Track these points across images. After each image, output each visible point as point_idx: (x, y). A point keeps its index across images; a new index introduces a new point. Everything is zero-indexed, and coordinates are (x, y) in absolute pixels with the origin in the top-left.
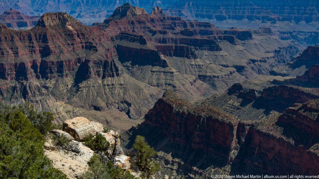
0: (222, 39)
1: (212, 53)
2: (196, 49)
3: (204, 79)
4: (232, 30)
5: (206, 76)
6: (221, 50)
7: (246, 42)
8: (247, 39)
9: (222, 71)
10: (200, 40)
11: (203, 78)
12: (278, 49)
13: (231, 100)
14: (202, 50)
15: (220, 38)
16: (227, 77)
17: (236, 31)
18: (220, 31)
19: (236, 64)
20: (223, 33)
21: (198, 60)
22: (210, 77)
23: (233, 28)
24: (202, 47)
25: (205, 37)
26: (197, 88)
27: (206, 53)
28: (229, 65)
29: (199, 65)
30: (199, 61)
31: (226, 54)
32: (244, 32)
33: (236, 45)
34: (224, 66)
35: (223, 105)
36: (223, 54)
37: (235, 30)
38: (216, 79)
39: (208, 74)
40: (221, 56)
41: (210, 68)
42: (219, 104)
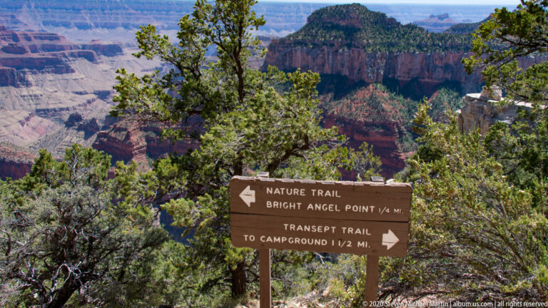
0: (75, 57)
1: (59, 76)
2: (34, 73)
3: (46, 114)
4: (93, 43)
5: (48, 110)
6: (73, 71)
7: (115, 58)
8: (116, 55)
9: (73, 101)
10: (38, 59)
11: (44, 113)
12: (160, 66)
13: (68, 136)
14: (43, 73)
15: (72, 55)
16: (82, 108)
17: (99, 45)
18: (74, 46)
19: (97, 89)
20: (81, 47)
21: (33, 88)
22: (55, 110)
23: (93, 41)
24: (43, 69)
25: (48, 55)
26: (34, 128)
27: (50, 77)
28: (88, 92)
29: (35, 96)
30: (35, 90)
31: (83, 76)
32: (110, 45)
33: (97, 63)
34: (81, 93)
35: (56, 144)
36: (78, 77)
37: (97, 43)
38: (64, 112)
39: (51, 107)
40: (75, 80)
41: (53, 98)
42: (52, 143)
